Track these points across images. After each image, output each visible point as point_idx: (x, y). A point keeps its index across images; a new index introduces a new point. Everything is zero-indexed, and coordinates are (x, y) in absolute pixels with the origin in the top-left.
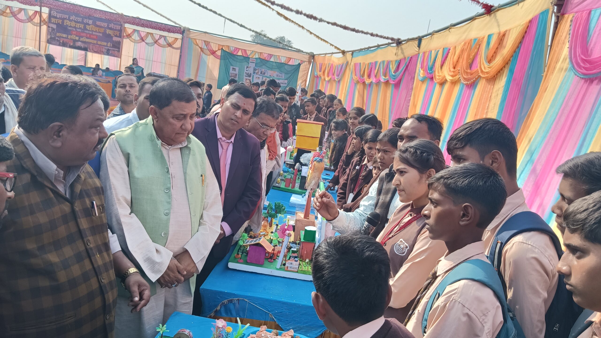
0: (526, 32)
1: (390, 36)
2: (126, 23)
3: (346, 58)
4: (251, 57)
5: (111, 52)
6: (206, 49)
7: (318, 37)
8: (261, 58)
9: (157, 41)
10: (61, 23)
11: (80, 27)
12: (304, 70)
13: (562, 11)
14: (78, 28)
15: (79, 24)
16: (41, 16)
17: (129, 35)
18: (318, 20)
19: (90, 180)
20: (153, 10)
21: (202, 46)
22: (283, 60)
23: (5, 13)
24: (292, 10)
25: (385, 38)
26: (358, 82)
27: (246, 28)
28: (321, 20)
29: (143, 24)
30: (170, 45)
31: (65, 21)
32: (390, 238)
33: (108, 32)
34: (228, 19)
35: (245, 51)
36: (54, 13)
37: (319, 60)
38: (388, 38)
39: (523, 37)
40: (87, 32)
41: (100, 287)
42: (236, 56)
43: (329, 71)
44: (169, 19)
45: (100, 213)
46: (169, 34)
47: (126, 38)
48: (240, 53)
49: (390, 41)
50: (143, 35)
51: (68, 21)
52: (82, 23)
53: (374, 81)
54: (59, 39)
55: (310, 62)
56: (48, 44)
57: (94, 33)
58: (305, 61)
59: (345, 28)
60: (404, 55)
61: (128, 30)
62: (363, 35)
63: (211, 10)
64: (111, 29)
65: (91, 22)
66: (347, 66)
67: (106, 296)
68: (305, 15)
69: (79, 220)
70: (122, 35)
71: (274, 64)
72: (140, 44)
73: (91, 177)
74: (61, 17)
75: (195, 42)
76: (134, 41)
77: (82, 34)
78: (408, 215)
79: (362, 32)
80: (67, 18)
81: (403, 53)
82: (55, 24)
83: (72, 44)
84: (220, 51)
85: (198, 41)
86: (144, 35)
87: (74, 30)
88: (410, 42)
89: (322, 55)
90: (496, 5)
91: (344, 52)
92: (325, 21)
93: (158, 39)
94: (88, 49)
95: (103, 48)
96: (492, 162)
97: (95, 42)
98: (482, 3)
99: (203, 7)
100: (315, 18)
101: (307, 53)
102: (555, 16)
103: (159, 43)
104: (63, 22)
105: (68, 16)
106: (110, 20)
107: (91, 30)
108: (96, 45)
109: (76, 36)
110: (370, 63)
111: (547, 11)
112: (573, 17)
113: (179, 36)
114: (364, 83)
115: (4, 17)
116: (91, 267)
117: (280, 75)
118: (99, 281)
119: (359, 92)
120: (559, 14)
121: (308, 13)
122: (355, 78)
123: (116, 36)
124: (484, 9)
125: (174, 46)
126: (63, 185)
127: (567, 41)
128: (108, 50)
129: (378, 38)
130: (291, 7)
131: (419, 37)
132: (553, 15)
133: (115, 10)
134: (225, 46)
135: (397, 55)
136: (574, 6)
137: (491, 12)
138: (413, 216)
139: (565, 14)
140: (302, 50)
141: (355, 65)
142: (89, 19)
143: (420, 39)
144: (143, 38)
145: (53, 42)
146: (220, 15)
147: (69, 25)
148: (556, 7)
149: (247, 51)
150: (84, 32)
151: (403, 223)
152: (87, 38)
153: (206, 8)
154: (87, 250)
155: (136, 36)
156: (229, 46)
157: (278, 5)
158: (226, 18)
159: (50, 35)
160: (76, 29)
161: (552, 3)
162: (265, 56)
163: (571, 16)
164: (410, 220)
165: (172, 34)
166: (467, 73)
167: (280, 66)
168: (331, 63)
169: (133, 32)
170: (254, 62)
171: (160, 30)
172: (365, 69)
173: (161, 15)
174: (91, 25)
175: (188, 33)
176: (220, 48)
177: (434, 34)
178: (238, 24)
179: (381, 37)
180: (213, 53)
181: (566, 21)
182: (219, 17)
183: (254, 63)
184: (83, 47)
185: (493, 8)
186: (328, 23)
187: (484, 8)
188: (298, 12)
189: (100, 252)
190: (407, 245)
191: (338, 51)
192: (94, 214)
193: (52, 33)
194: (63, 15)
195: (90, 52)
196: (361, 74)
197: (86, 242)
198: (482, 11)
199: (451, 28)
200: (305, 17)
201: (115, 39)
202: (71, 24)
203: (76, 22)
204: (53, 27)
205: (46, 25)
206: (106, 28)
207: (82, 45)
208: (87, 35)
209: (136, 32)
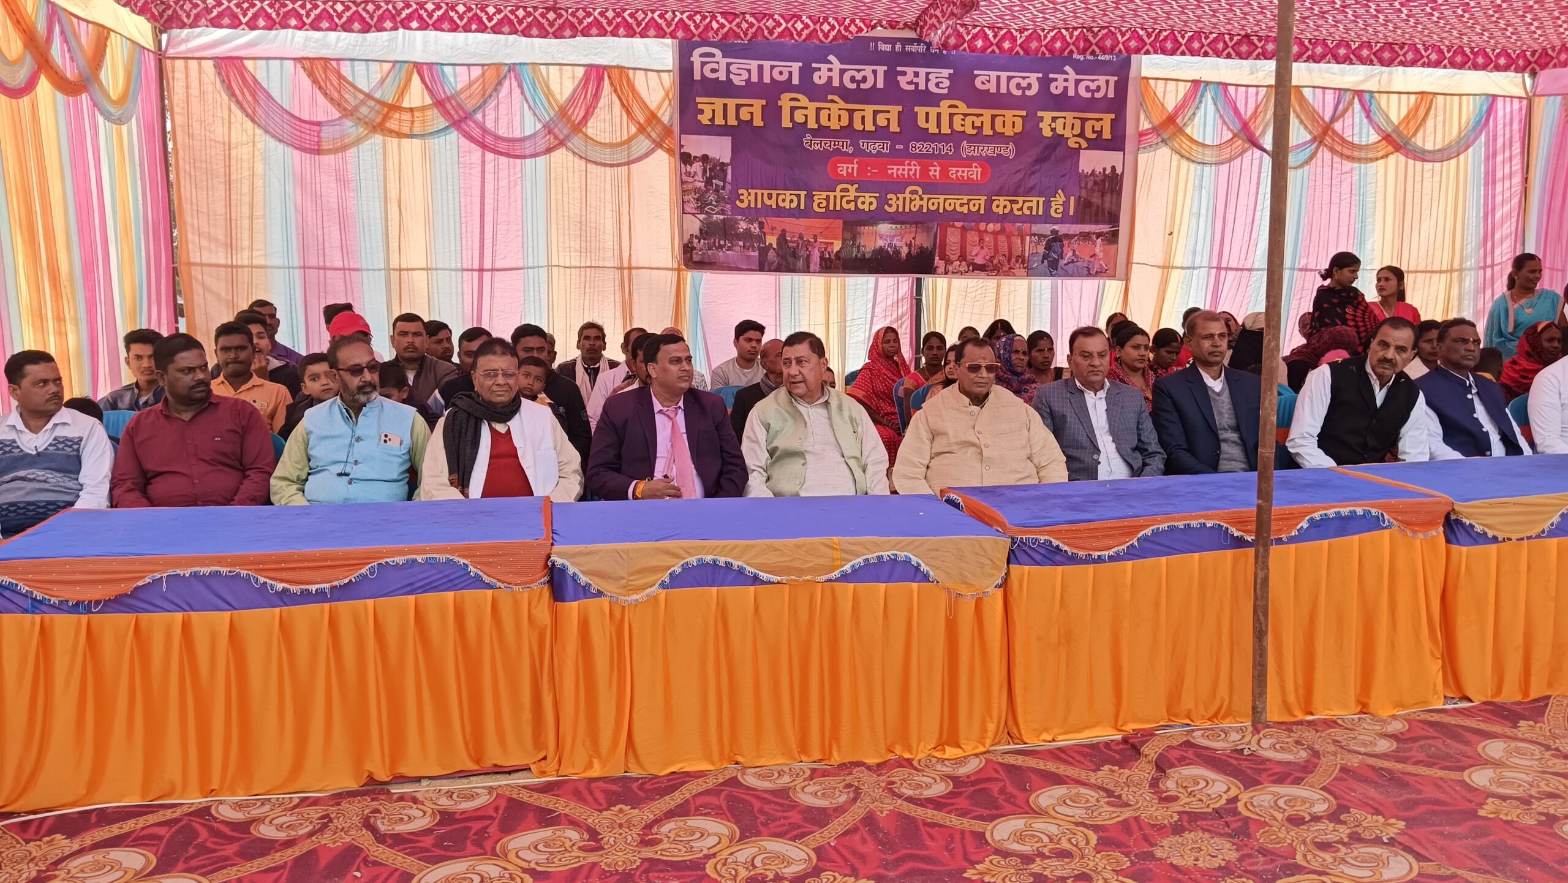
5: (1068, 254)
9: (1328, 130)
10: (758, 122)
11: (881, 121)
14: (865, 134)
15: (869, 109)
17: (1170, 121)
23: (396, 116)
30: (1396, 142)
31: (785, 102)
33: (1049, 123)
36: (711, 62)
40: (926, 148)
47: (1151, 147)
50: (1246, 104)
51: (804, 100)
52: (890, 93)
54: (755, 229)
56: (690, 275)
57: (966, 149)
61: (1159, 89)
64: (1062, 102)
65: (939, 79)
70: (1130, 130)
74: (755, 79)
76: (1197, 153)
77: (894, 170)
80: (795, 81)
82: (726, 131)
83: (837, 246)
86: (1253, 105)
87: (847, 148)
93: (1334, 119)
94: (934, 260)
95: (1022, 236)
97: (978, 203)
104: (772, 112)
105: (795, 67)
107: (945, 130)
108: (982, 226)
109: (863, 187)
123: (1097, 143)
125: (1421, 142)
128: (1055, 241)
142: (931, 59)
144: (1252, 126)
145: (724, 255)
147: (812, 124)
150: (906, 155)
152: (930, 188)
155: (1208, 124)
159: (701, 209)
160: (854, 144)
169: (1188, 98)
174: (945, 103)
184: (905, 251)
194: (767, 64)
201: (1092, 162)
202: (824, 114)
203: (856, 96)
204: (713, 154)
205: (670, 151)
206: (1031, 106)
207: (896, 242)
208: (925, 171)
209: (1208, 96)
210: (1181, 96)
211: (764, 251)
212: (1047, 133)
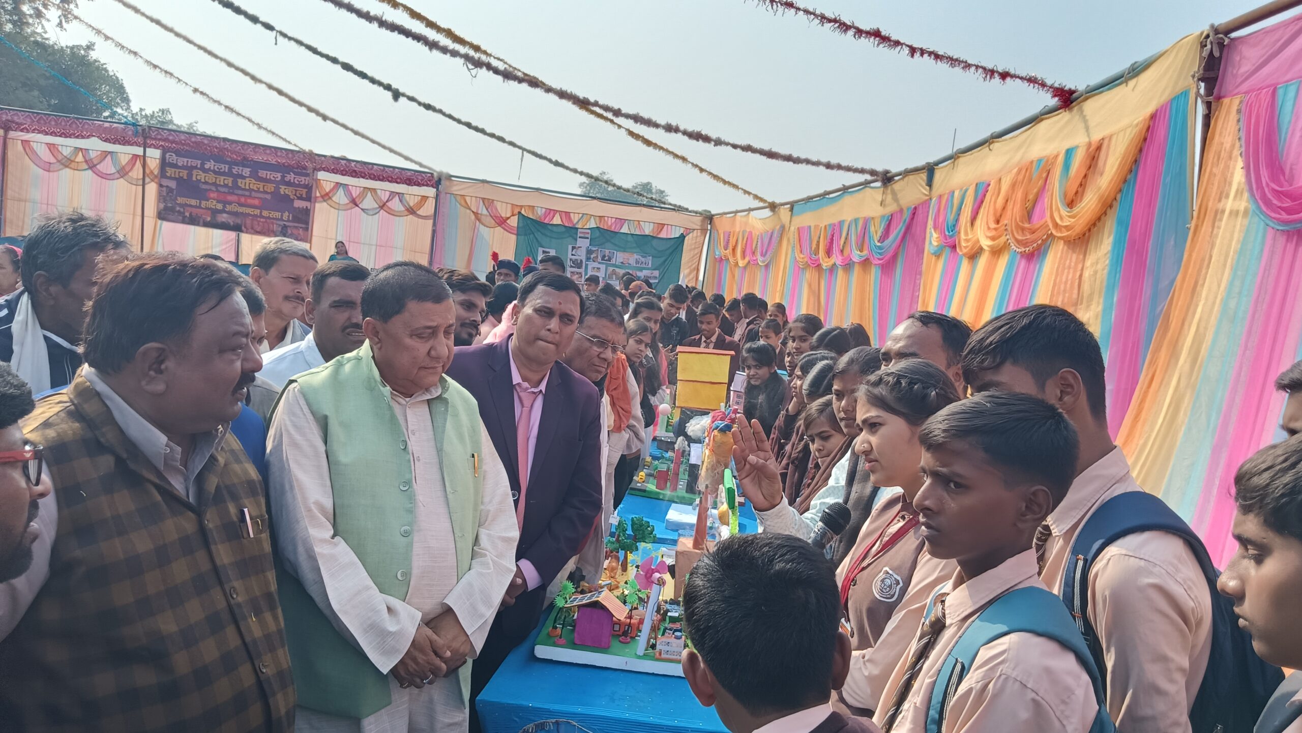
0: (1145, 139)
1: (867, 167)
2: (320, 171)
3: (779, 218)
4: (579, 226)
5: (289, 232)
6: (486, 216)
7: (716, 177)
8: (602, 227)
9: (384, 204)
10: (185, 177)
11: (226, 182)
12: (693, 247)
13: (1215, 91)
14: (220, 185)
15: (222, 178)
16: (144, 165)
17: (327, 194)
18: (713, 143)
19: (236, 467)
20: (373, 142)
21: (478, 209)
22: (648, 230)
23: (73, 164)
24: (656, 126)
25: (856, 170)
26: (807, 266)
27: (567, 168)
28: (718, 142)
29: (355, 171)
30: (411, 211)
31: (195, 172)
32: (864, 569)
33: (283, 190)
34: (529, 152)
35: (567, 214)
36: (172, 158)
37: (723, 226)
38: (862, 171)
39: (1141, 150)
40: (240, 192)
41: (259, 683)
42: (550, 227)
43: (746, 246)
44: (407, 158)
45: (258, 531)
46: (410, 187)
47: (320, 202)
48: (557, 220)
49: (868, 177)
50: (355, 193)
51: (201, 173)
52: (229, 174)
53: (838, 262)
54: (182, 210)
55: (704, 231)
56: (159, 222)
57: (254, 194)
58: (694, 230)
59: (771, 155)
60: (899, 205)
61: (324, 184)
62: (810, 167)
63: (492, 135)
64: (289, 184)
65: (246, 172)
66: (782, 234)
67: (271, 701)
68: (685, 133)
69: (213, 547)
70: (313, 195)
71: (630, 238)
72: (349, 211)
73: (238, 461)
74: (185, 164)
75: (463, 202)
76: (337, 206)
77: (230, 198)
78: (897, 518)
79: (808, 162)
80: (199, 166)
81: (896, 199)
82: (175, 179)
83: (209, 219)
84: (516, 217)
85: (468, 199)
86: (358, 193)
87: (214, 189)
88: (911, 177)
89: (728, 216)
90: (1081, 87)
91: (773, 207)
92: (727, 144)
93: (387, 202)
94: (243, 228)
95: (273, 224)
96: (1062, 392)
97: (257, 212)
98: (1051, 87)
99: (477, 129)
100: (707, 139)
101: (696, 212)
102: (1202, 102)
103: (389, 208)
104: (190, 175)
105: (199, 162)
106: (287, 166)
107: (247, 187)
108: (259, 219)
109: (218, 202)
110: (830, 225)
111: (1185, 93)
112: (1241, 102)
113: (430, 192)
114: (819, 266)
115: (72, 171)
116: (239, 642)
117: (643, 260)
118: (256, 672)
119: (810, 285)
120: (1211, 99)
121: (690, 129)
122: (800, 257)
123: (300, 198)
124: (1057, 99)
125: (420, 212)
126: (182, 480)
127: (1236, 152)
128: (285, 227)
129: (841, 172)
130: (654, 118)
131: (928, 164)
132: (1199, 101)
133: (295, 145)
134: (527, 208)
135: (885, 206)
136: (1239, 80)
137: (1072, 103)
138: (907, 519)
139: (1224, 97)
140: (686, 206)
141: (800, 230)
142: (244, 166)
143: (930, 170)
144: (357, 200)
145: (170, 217)
146: (512, 144)
147: (203, 180)
148: (1202, 85)
149: (572, 215)
150: (233, 193)
151: (888, 536)
152: (241, 205)
153: (482, 131)
154: (230, 607)
155: (340, 197)
156: (534, 207)
157: (627, 116)
158: (524, 149)
159: (164, 202)
160: (216, 188)
161: (1193, 77)
162: (610, 224)
163: (1236, 101)
164: (902, 527)
165: (415, 187)
166: (1023, 229)
167: (643, 242)
168: (748, 230)
169: (334, 188)
170: (587, 236)
171: (390, 182)
172: (819, 238)
173: (391, 151)
174: (247, 179)
175: (448, 183)
176: (516, 211)
177: (959, 157)
178: (550, 161)
179: (848, 169)
180: (502, 222)
181: (1228, 112)
182: (511, 147)
183: (588, 238)
184: (232, 224)
185: (1074, 95)
186: (735, 146)
187: (1055, 96)
188: (669, 128)
189: (258, 612)
190: (899, 578)
191: (761, 204)
192: (245, 535)
193: (168, 199)
194: (190, 160)
195: (247, 233)
196: (813, 249)
197: (228, 592)
198: (1054, 102)
199: (993, 142)
200: (686, 138)
201: (298, 204)
202: (207, 178)
203: (218, 173)
204: (170, 185)
205: (156, 183)
206: (278, 183)
207: (229, 221)
208: (239, 200)
209: (341, 188)
210: (332, 186)
211: (184, 217)
212: (282, 193)
